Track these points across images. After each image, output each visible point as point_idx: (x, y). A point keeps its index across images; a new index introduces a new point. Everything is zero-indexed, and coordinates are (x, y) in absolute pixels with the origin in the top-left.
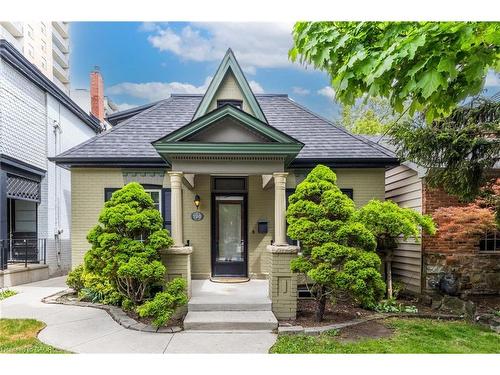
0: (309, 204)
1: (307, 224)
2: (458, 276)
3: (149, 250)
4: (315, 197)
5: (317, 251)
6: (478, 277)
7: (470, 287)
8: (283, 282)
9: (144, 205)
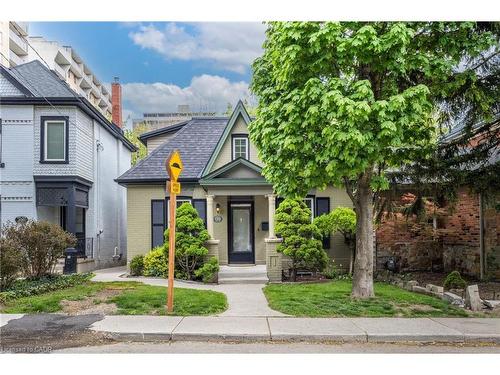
0: (285, 214)
1: (283, 226)
2: (398, 259)
3: (199, 241)
4: (288, 211)
5: (288, 240)
6: (412, 259)
7: (407, 266)
8: (273, 259)
9: (194, 216)
